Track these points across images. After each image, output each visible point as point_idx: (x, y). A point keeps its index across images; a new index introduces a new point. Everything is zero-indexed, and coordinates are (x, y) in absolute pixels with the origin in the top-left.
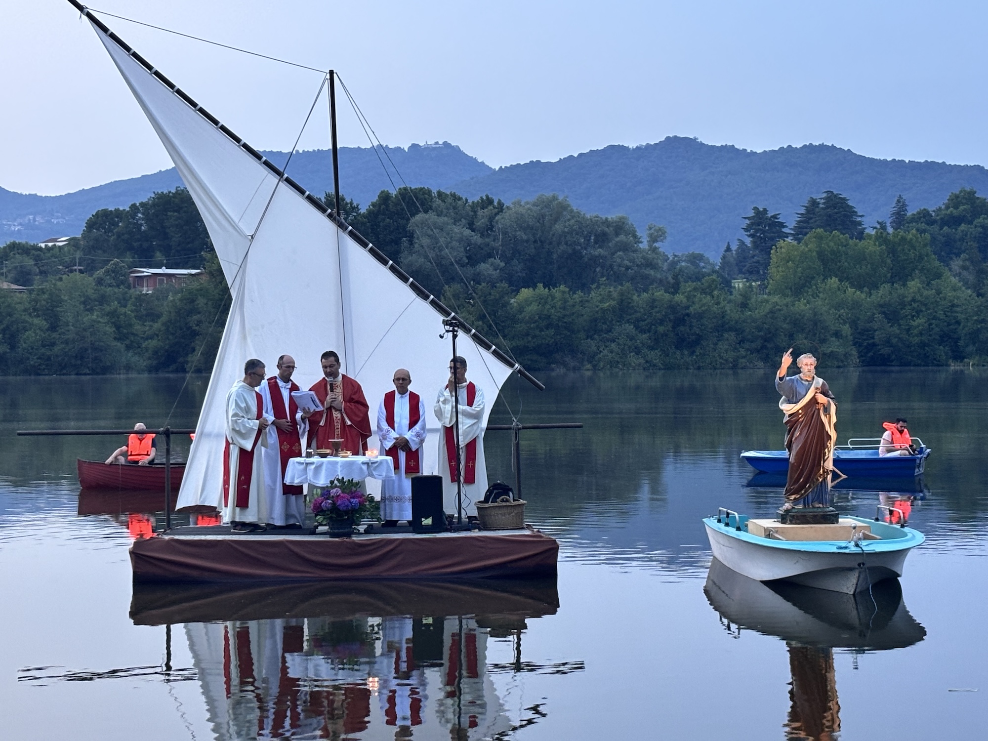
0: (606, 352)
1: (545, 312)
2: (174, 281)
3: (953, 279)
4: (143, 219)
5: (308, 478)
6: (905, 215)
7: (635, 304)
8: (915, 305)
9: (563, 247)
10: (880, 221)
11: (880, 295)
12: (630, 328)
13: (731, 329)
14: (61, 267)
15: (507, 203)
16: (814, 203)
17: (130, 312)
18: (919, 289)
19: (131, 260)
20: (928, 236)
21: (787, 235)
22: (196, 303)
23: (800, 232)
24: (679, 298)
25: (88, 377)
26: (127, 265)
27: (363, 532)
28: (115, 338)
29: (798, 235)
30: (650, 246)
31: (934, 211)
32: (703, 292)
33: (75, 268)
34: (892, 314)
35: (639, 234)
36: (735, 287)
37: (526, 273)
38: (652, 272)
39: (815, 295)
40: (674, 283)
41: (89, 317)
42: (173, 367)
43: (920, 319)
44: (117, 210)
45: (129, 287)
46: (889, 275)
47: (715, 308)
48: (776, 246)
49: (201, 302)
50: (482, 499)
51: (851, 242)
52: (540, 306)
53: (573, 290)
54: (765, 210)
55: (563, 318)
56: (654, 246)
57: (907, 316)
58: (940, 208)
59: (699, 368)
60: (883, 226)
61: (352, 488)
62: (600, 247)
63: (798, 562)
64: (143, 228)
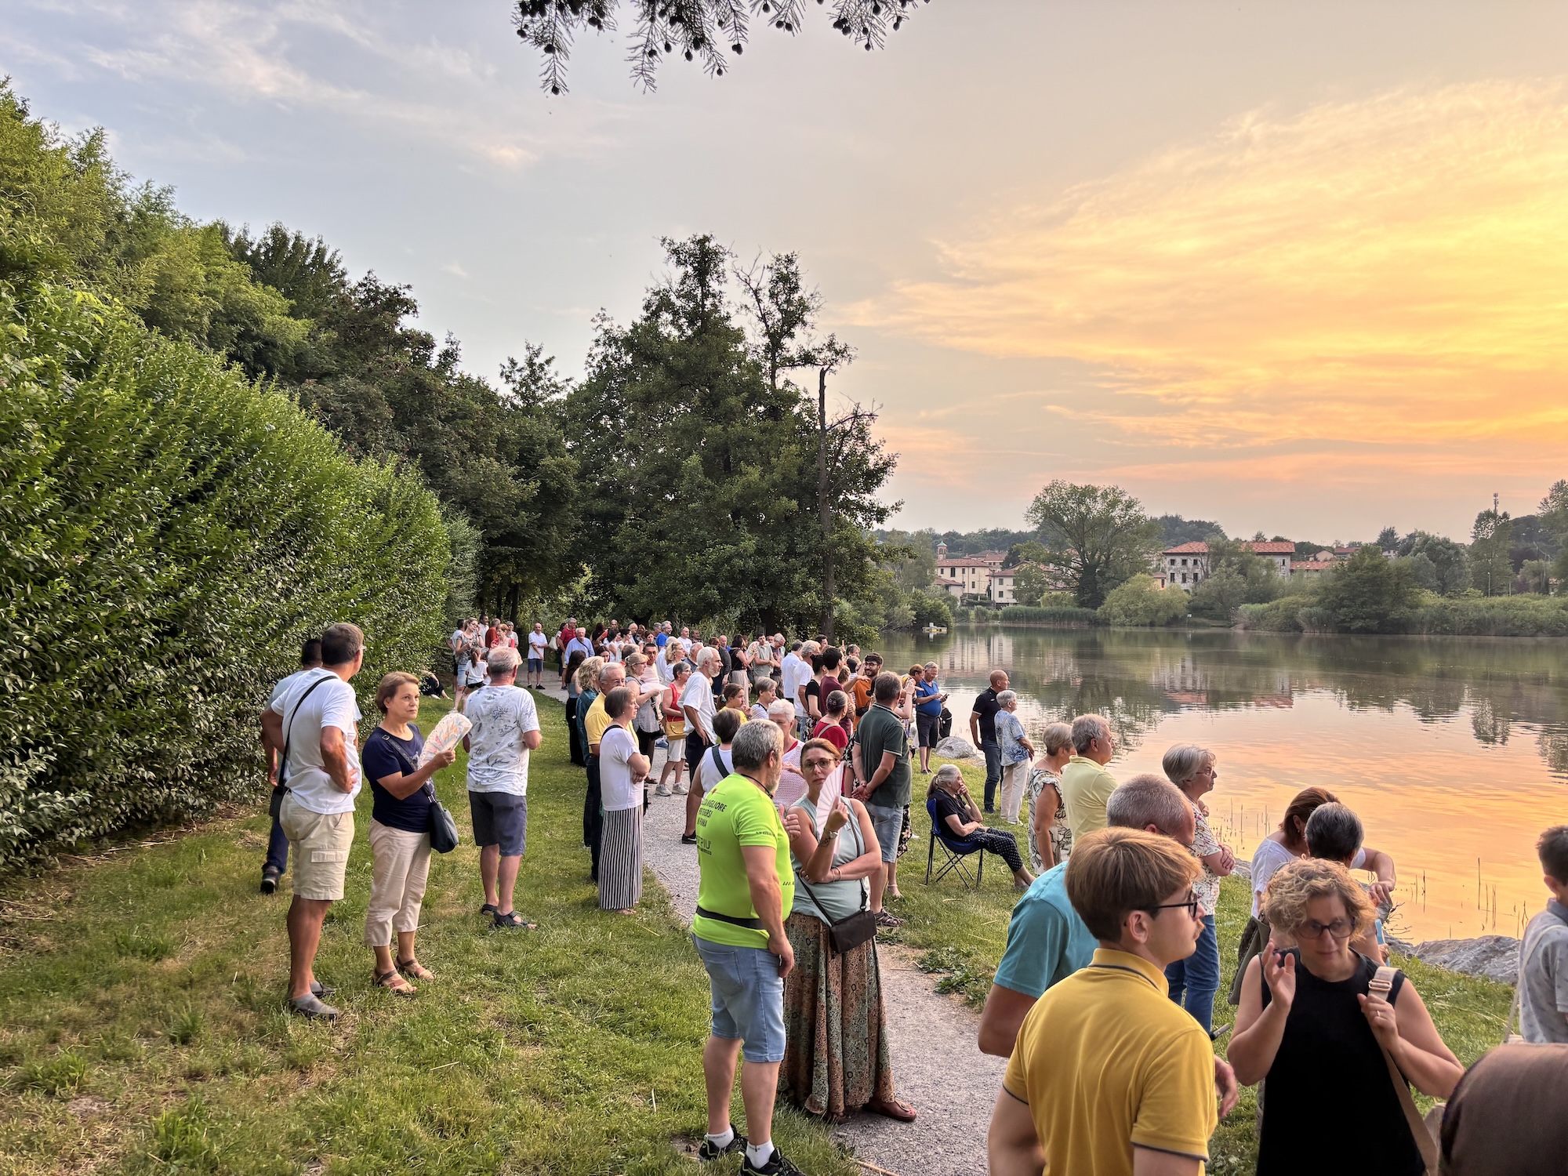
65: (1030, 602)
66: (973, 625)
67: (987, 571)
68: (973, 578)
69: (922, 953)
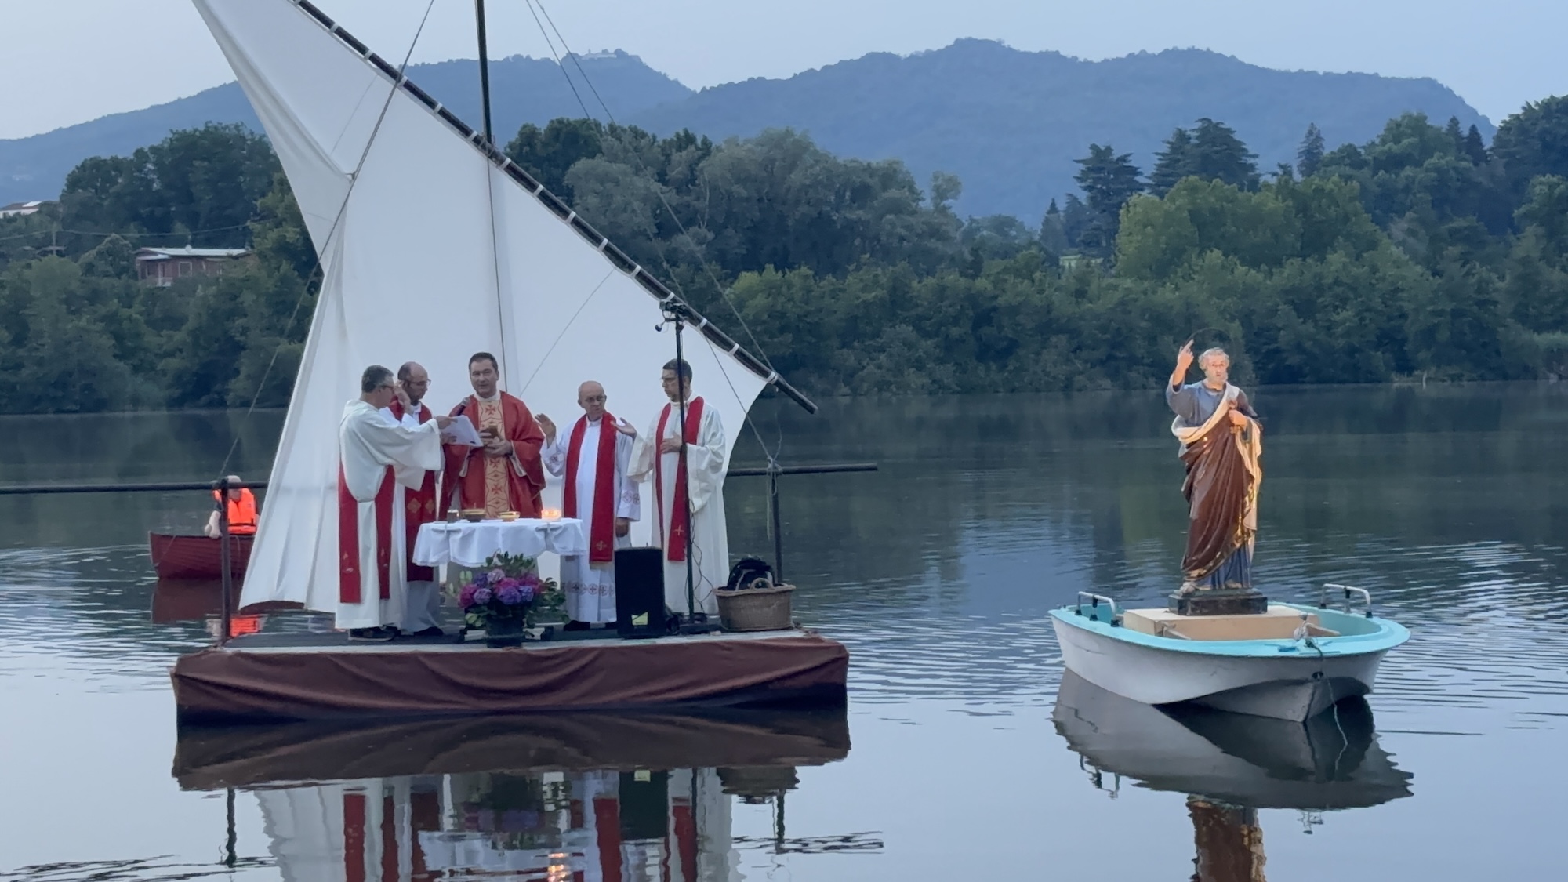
0: (871, 367)
1: (779, 308)
2: (204, 267)
3: (1393, 249)
4: (153, 172)
5: (451, 554)
6: (1320, 153)
7: (915, 294)
8: (1339, 290)
9: (803, 209)
10: (1283, 163)
11: (1285, 275)
12: (906, 330)
13: (1060, 331)
14: (28, 248)
15: (717, 140)
16: (1182, 136)
17: (138, 316)
18: (1344, 265)
19: (138, 235)
20: (1355, 184)
21: (1141, 187)
22: (239, 300)
23: (1163, 181)
24: (982, 283)
25: (75, 416)
26: (132, 243)
27: (539, 638)
28: (115, 356)
29: (1159, 186)
30: (937, 205)
31: (1364, 147)
32: (1018, 273)
33: (51, 248)
34: (1304, 304)
35: (918, 187)
36: (1063, 267)
37: (747, 249)
38: (939, 245)
39: (1187, 278)
40: (973, 261)
41: (76, 322)
42: (204, 399)
43: (1347, 310)
44: (114, 160)
45: (135, 276)
46: (1299, 245)
47: (1037, 300)
48: (1127, 204)
49: (248, 298)
50: (725, 583)
51: (1240, 195)
52: (770, 298)
53: (819, 274)
54: (1109, 149)
55: (806, 316)
56: (942, 204)
57: (1326, 306)
58: (1373, 143)
59: (1013, 391)
60: (1286, 170)
61: (519, 567)
62: (860, 208)
63: (1215, 673)
64: (155, 185)
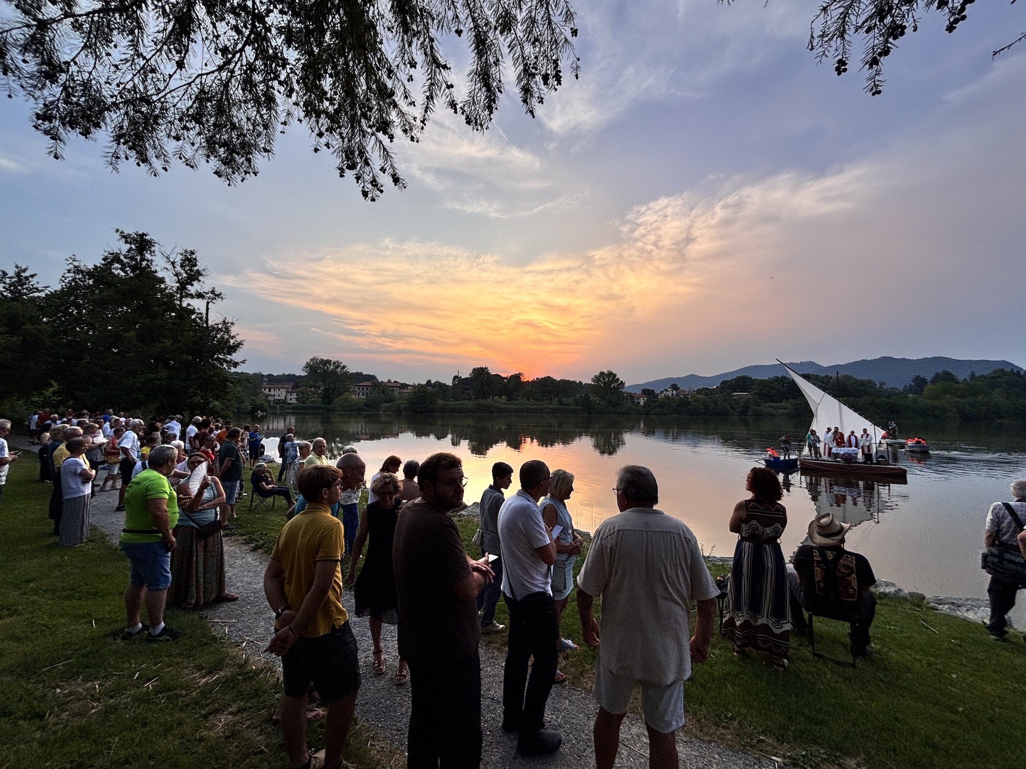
6: (975, 376)
14: (715, 393)
16: (938, 373)
17: (733, 403)
18: (983, 398)
19: (732, 391)
20: (984, 382)
21: (928, 383)
23: (934, 382)
25: (724, 417)
28: (730, 408)
30: (880, 386)
31: (986, 375)
35: (876, 383)
36: (909, 397)
38: (881, 393)
40: (889, 396)
41: (723, 403)
43: (984, 407)
45: (732, 397)
46: (970, 394)
47: (904, 403)
48: (925, 386)
51: (954, 384)
54: (919, 376)
57: (978, 406)
58: (989, 374)
60: (966, 379)
64: (734, 384)
65: (303, 403)
66: (278, 412)
67: (285, 390)
68: (279, 393)
69: (244, 537)
